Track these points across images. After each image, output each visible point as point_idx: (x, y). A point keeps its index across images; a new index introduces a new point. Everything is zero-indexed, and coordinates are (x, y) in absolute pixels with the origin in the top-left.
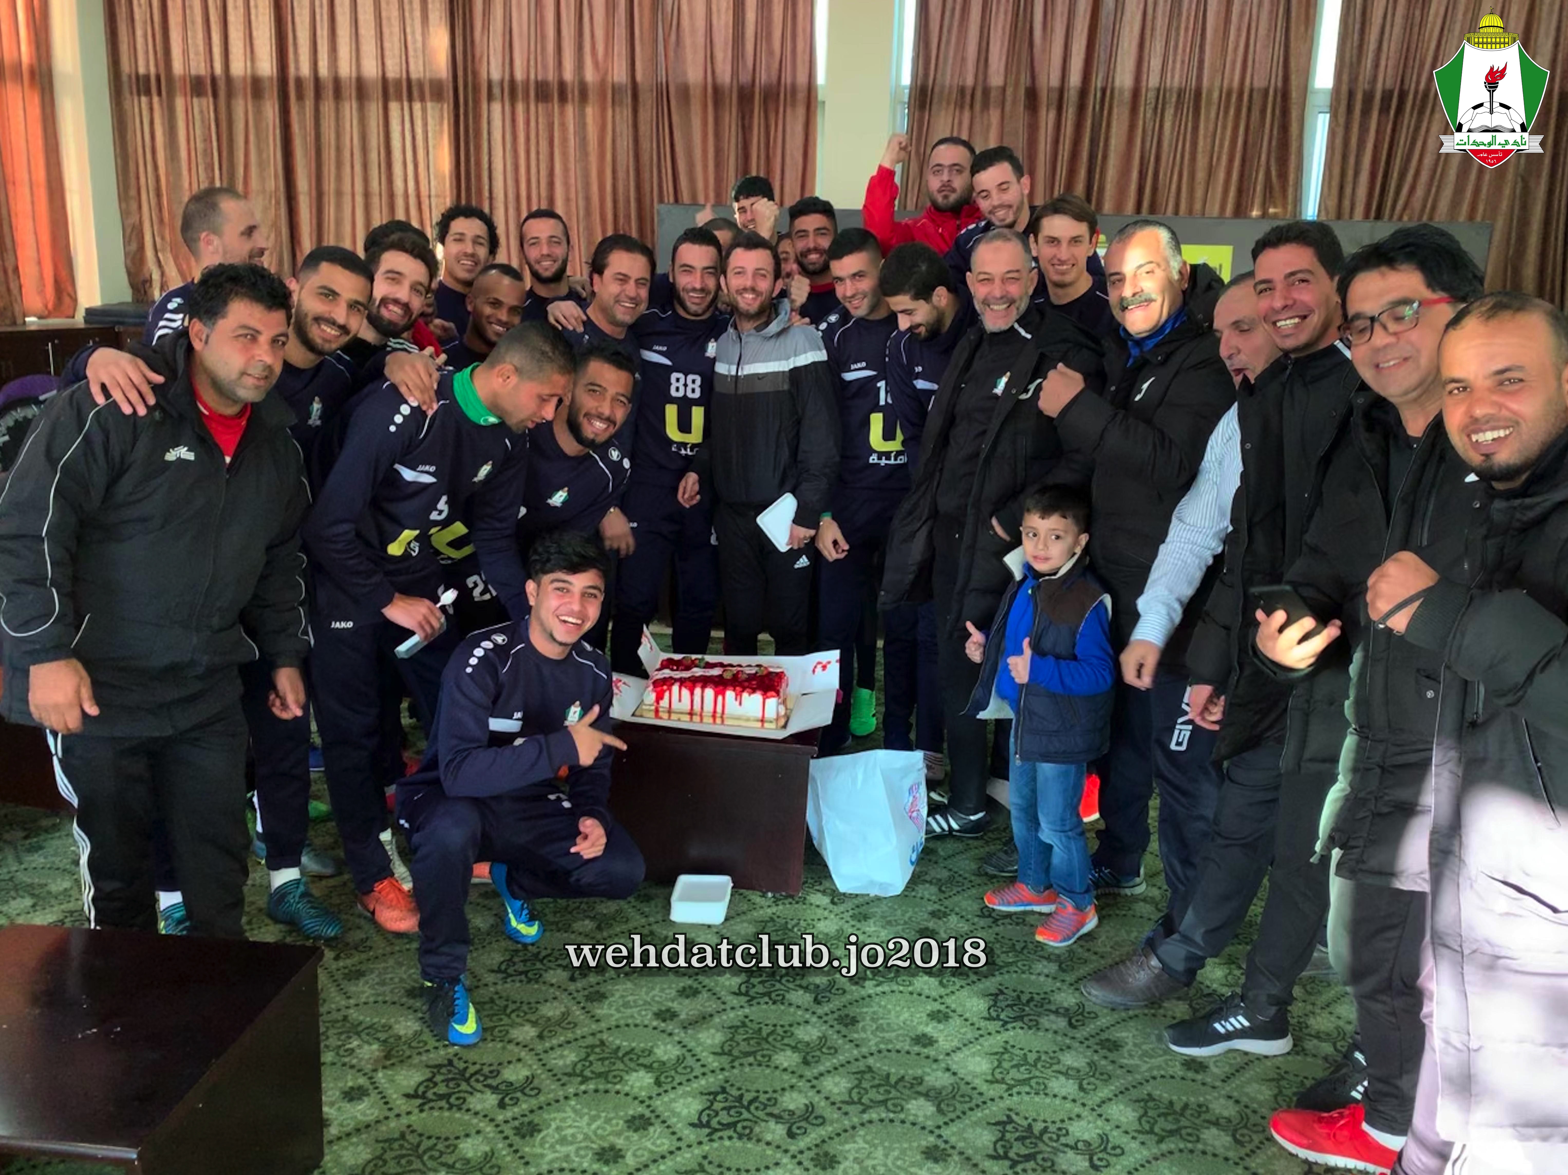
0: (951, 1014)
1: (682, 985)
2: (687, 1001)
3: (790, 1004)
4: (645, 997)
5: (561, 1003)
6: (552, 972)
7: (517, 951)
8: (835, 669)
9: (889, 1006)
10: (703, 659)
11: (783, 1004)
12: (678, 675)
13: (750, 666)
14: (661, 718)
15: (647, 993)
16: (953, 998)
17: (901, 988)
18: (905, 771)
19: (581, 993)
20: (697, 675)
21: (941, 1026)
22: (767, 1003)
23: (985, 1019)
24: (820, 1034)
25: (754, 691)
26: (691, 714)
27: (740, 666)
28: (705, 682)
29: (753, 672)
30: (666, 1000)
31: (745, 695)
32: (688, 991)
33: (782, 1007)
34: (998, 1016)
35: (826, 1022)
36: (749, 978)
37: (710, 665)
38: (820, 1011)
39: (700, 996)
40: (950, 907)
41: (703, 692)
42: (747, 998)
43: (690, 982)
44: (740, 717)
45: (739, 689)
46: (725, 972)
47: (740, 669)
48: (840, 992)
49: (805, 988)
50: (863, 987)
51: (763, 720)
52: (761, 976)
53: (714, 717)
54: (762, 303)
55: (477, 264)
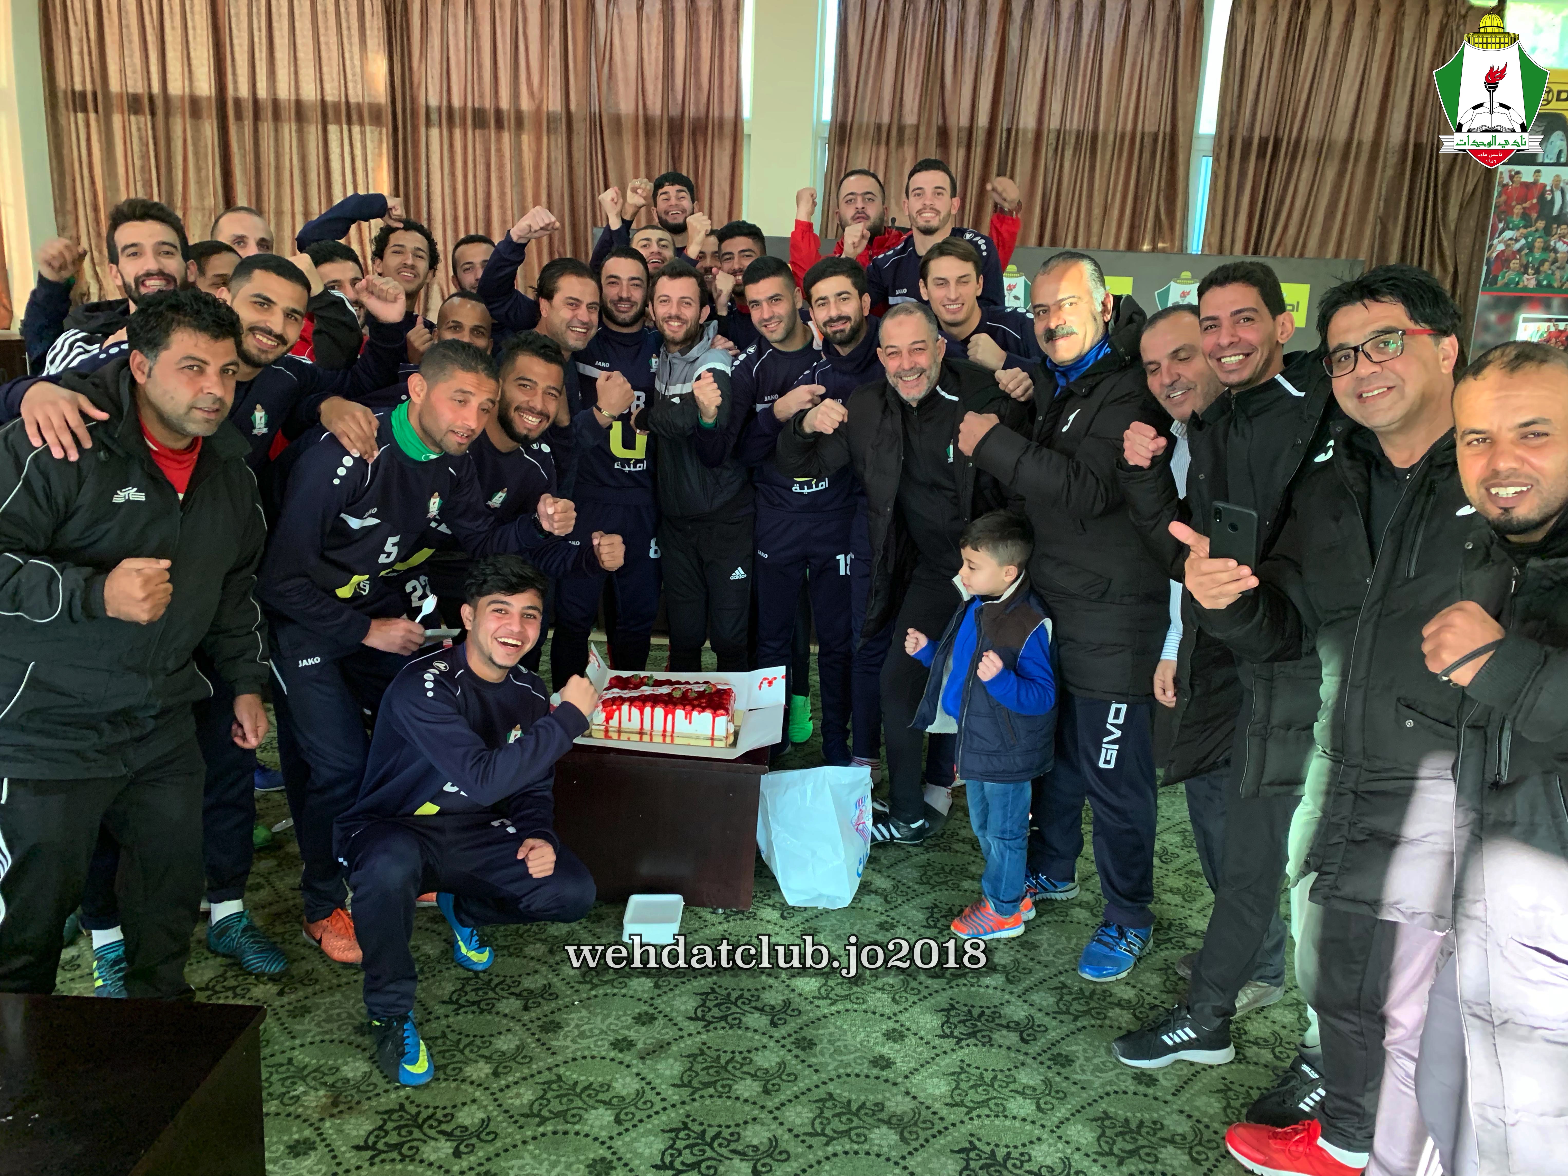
0: (906, 1032)
1: (637, 1011)
2: (644, 1029)
3: (747, 1028)
4: (601, 1026)
5: (515, 1035)
6: (505, 1001)
8: (780, 686)
9: (845, 1027)
10: (651, 677)
11: (739, 1028)
12: (627, 694)
13: (697, 683)
14: (610, 739)
15: (603, 1021)
16: (907, 1015)
17: (856, 1006)
18: (853, 786)
19: (535, 1024)
20: (647, 693)
21: (897, 1047)
22: (723, 1028)
23: (939, 1036)
24: (778, 1060)
25: (703, 709)
26: (641, 733)
27: (687, 683)
28: (655, 700)
29: (702, 689)
30: (622, 1028)
31: (695, 714)
32: (644, 1018)
33: (740, 1032)
34: (952, 1032)
35: (783, 1046)
36: (704, 1001)
37: (659, 683)
38: (777, 1035)
39: (657, 1023)
40: (897, 918)
41: (653, 711)
42: (703, 1023)
43: (645, 1008)
44: (690, 737)
45: (688, 708)
46: (680, 996)
47: (689, 687)
48: (796, 1013)
49: (761, 1010)
50: (818, 1007)
51: (712, 739)
52: (717, 998)
53: (664, 736)
54: (688, 331)
55: (416, 276)
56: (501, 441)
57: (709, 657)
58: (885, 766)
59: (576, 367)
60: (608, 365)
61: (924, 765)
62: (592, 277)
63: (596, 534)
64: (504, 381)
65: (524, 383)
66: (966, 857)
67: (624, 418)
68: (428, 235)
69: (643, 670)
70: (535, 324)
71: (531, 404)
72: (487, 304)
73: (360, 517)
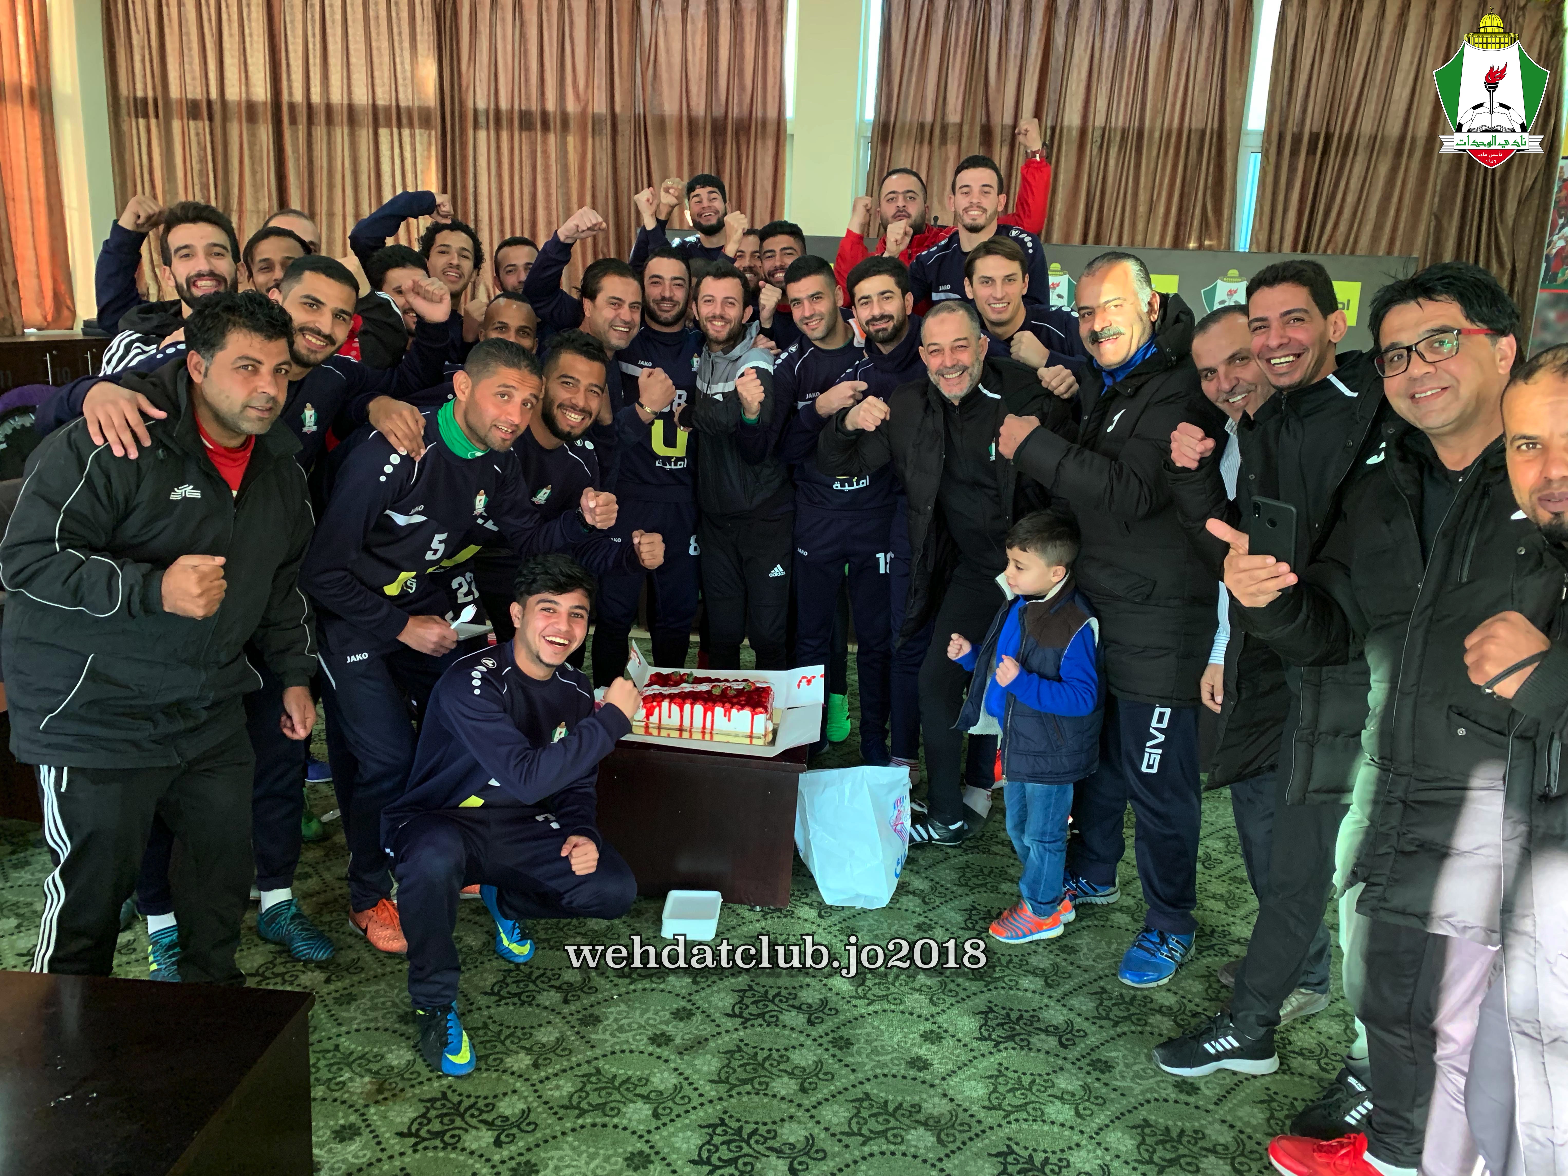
0: (944, 1034)
1: (675, 1006)
2: (682, 1024)
3: (784, 1026)
4: (639, 1020)
5: (555, 1027)
6: (545, 993)
7: (511, 971)
8: (819, 684)
9: (882, 1027)
10: (690, 674)
11: (776, 1025)
12: (667, 691)
13: (737, 681)
14: (651, 734)
15: (641, 1016)
16: (945, 1017)
17: (893, 1007)
18: (892, 786)
19: (575, 1017)
20: (686, 690)
21: (934, 1048)
22: (761, 1025)
23: (977, 1039)
24: (815, 1058)
25: (742, 707)
26: (681, 730)
27: (727, 680)
28: (695, 698)
29: (741, 687)
30: (661, 1023)
31: (734, 711)
32: (682, 1014)
33: (777, 1030)
34: (990, 1035)
35: (820, 1045)
36: (742, 998)
37: (698, 681)
38: (814, 1034)
39: (695, 1019)
40: (935, 919)
41: (692, 708)
42: (740, 1020)
43: (683, 1003)
44: (728, 735)
45: (728, 705)
46: (718, 992)
47: (728, 684)
48: (833, 1012)
49: (799, 1008)
50: (855, 1006)
51: (751, 737)
52: (754, 996)
53: (703, 733)
54: (731, 330)
55: (461, 276)
56: (544, 439)
57: (747, 654)
58: (924, 767)
59: (619, 367)
60: (650, 364)
61: (963, 766)
62: (634, 276)
63: (636, 533)
64: (548, 379)
65: (567, 380)
66: (1005, 859)
67: (667, 417)
68: (474, 236)
69: (682, 667)
70: (578, 323)
71: (574, 401)
72: (532, 303)
73: (406, 513)
